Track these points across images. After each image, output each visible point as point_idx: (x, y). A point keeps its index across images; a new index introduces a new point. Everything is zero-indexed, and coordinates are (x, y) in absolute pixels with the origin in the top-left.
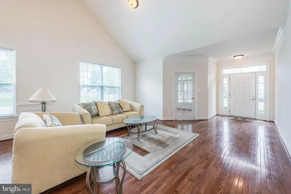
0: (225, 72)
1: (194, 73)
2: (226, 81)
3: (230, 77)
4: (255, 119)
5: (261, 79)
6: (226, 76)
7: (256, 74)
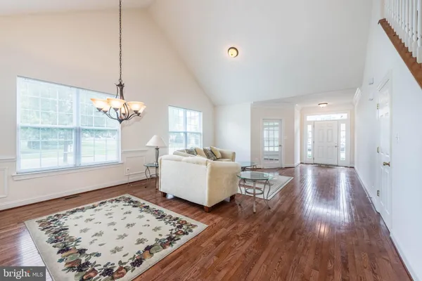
0: (309, 118)
1: (281, 120)
2: (310, 128)
3: (314, 124)
4: (337, 166)
5: (343, 126)
6: (310, 123)
7: (339, 122)
